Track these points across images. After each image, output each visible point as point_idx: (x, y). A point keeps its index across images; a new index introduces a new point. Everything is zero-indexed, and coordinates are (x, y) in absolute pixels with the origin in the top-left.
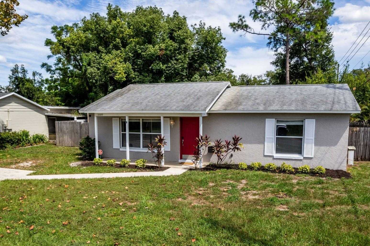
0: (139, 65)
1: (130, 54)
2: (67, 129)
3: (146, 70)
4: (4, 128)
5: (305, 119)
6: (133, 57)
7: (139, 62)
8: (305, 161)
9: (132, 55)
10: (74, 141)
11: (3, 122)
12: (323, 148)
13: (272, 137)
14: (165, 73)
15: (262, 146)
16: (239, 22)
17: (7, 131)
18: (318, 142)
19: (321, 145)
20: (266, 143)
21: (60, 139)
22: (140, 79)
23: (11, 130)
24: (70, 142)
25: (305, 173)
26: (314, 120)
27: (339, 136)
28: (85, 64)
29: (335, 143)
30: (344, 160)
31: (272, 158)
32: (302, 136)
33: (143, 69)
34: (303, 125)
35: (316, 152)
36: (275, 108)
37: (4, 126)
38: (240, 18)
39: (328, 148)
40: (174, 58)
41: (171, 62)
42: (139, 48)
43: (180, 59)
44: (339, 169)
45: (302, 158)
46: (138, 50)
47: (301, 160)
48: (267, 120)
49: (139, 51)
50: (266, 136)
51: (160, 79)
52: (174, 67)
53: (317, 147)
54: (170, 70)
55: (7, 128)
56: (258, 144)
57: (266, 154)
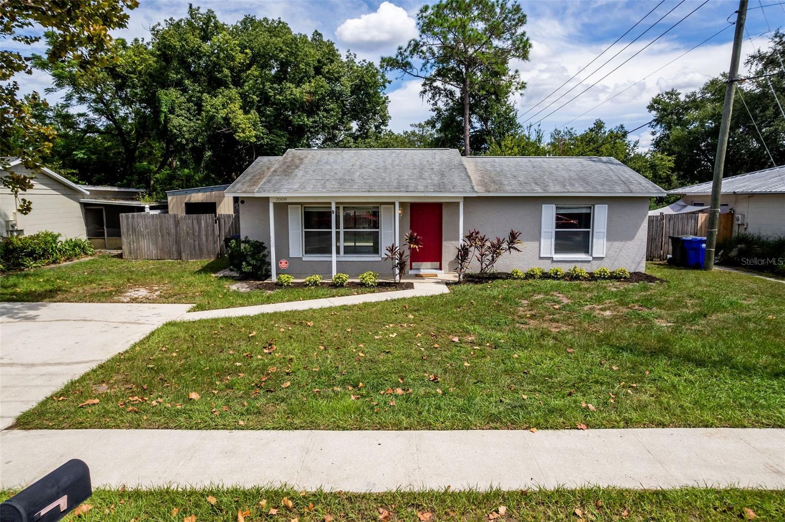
0: (269, 116)
1: (254, 97)
2: (146, 227)
3: (279, 125)
4: (11, 229)
5: (594, 205)
6: (258, 101)
7: (269, 111)
8: (594, 262)
9: (258, 99)
10: (162, 250)
11: (6, 215)
12: (617, 244)
13: (550, 230)
14: (309, 131)
15: (537, 244)
16: (397, 56)
17: (15, 234)
18: (611, 236)
19: (615, 240)
20: (542, 240)
21: (132, 246)
22: (271, 140)
23: (22, 231)
24: (154, 252)
25: (604, 278)
26: (607, 206)
27: (637, 227)
28: (166, 110)
29: (631, 237)
30: (643, 258)
31: (550, 261)
32: (590, 228)
33: (275, 124)
34: (590, 213)
35: (608, 249)
36: (555, 190)
37: (10, 223)
38: (399, 51)
39: (623, 243)
40: (322, 108)
41: (318, 115)
42: (271, 88)
43: (332, 110)
44: (636, 271)
45: (590, 258)
46: (270, 90)
47: (589, 261)
48: (543, 205)
49: (269, 92)
50: (543, 230)
51: (300, 141)
52: (323, 122)
53: (610, 243)
54: (316, 127)
55: (16, 227)
56: (532, 241)
57: (542, 256)
